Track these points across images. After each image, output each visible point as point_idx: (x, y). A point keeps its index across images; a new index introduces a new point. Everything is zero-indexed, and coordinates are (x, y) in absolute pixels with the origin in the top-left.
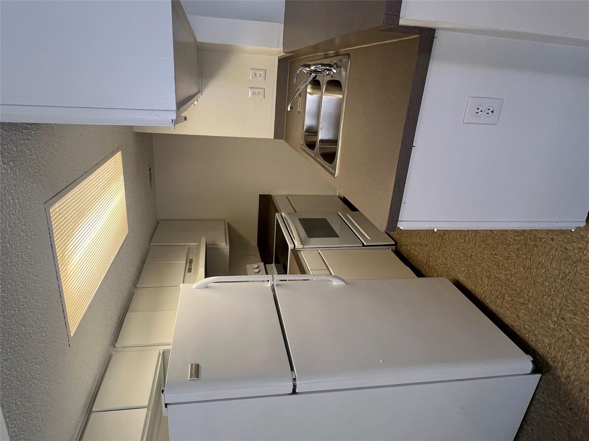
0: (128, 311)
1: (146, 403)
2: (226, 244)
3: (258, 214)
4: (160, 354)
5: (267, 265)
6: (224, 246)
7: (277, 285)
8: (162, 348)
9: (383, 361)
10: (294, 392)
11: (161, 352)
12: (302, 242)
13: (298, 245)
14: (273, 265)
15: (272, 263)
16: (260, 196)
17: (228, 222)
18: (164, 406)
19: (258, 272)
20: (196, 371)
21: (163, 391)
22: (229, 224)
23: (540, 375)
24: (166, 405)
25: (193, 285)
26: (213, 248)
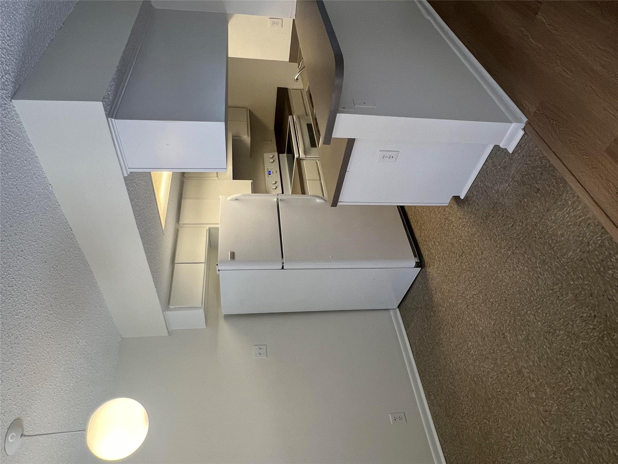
0: (183, 197)
1: (204, 261)
2: (248, 136)
3: (276, 105)
4: (207, 230)
5: (280, 155)
6: (247, 138)
7: (280, 200)
8: (208, 226)
9: (332, 257)
10: (283, 268)
11: (208, 229)
12: (305, 152)
13: (302, 155)
14: (285, 155)
15: (285, 153)
16: (278, 88)
17: (250, 110)
18: (218, 270)
19: (273, 162)
20: (233, 255)
21: (217, 265)
22: (250, 111)
23: (421, 268)
24: (219, 270)
25: (228, 197)
26: (238, 140)
